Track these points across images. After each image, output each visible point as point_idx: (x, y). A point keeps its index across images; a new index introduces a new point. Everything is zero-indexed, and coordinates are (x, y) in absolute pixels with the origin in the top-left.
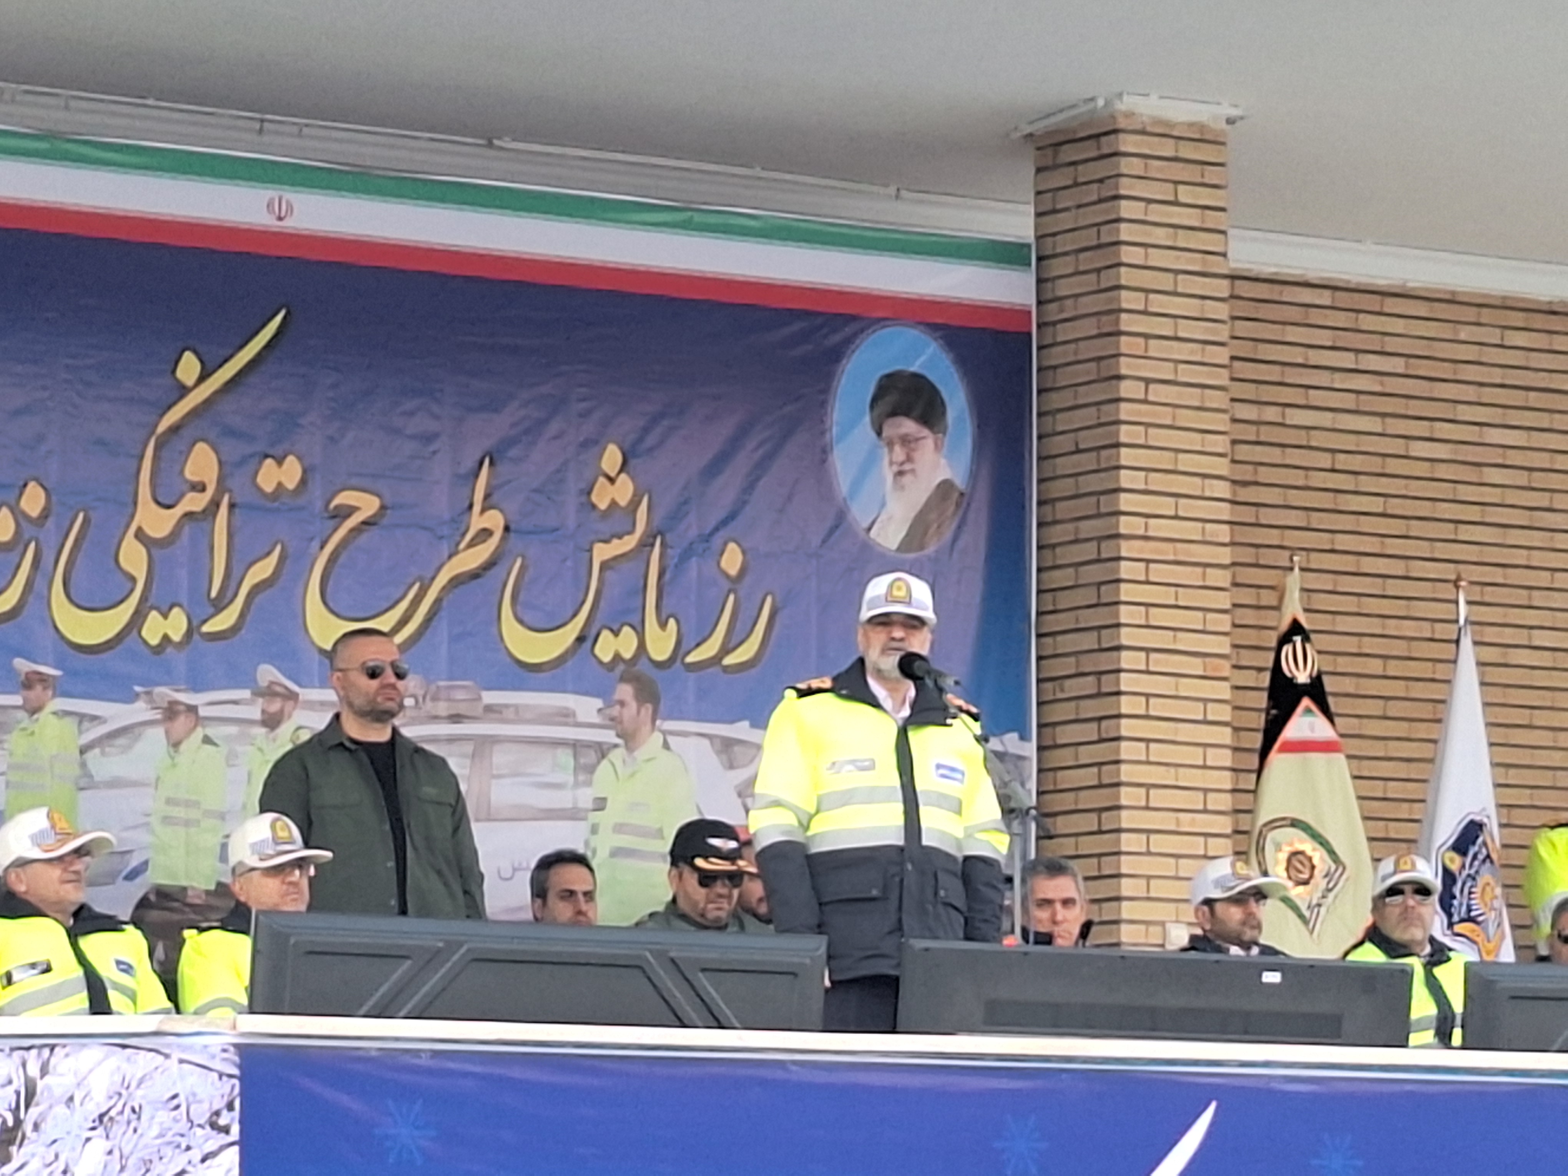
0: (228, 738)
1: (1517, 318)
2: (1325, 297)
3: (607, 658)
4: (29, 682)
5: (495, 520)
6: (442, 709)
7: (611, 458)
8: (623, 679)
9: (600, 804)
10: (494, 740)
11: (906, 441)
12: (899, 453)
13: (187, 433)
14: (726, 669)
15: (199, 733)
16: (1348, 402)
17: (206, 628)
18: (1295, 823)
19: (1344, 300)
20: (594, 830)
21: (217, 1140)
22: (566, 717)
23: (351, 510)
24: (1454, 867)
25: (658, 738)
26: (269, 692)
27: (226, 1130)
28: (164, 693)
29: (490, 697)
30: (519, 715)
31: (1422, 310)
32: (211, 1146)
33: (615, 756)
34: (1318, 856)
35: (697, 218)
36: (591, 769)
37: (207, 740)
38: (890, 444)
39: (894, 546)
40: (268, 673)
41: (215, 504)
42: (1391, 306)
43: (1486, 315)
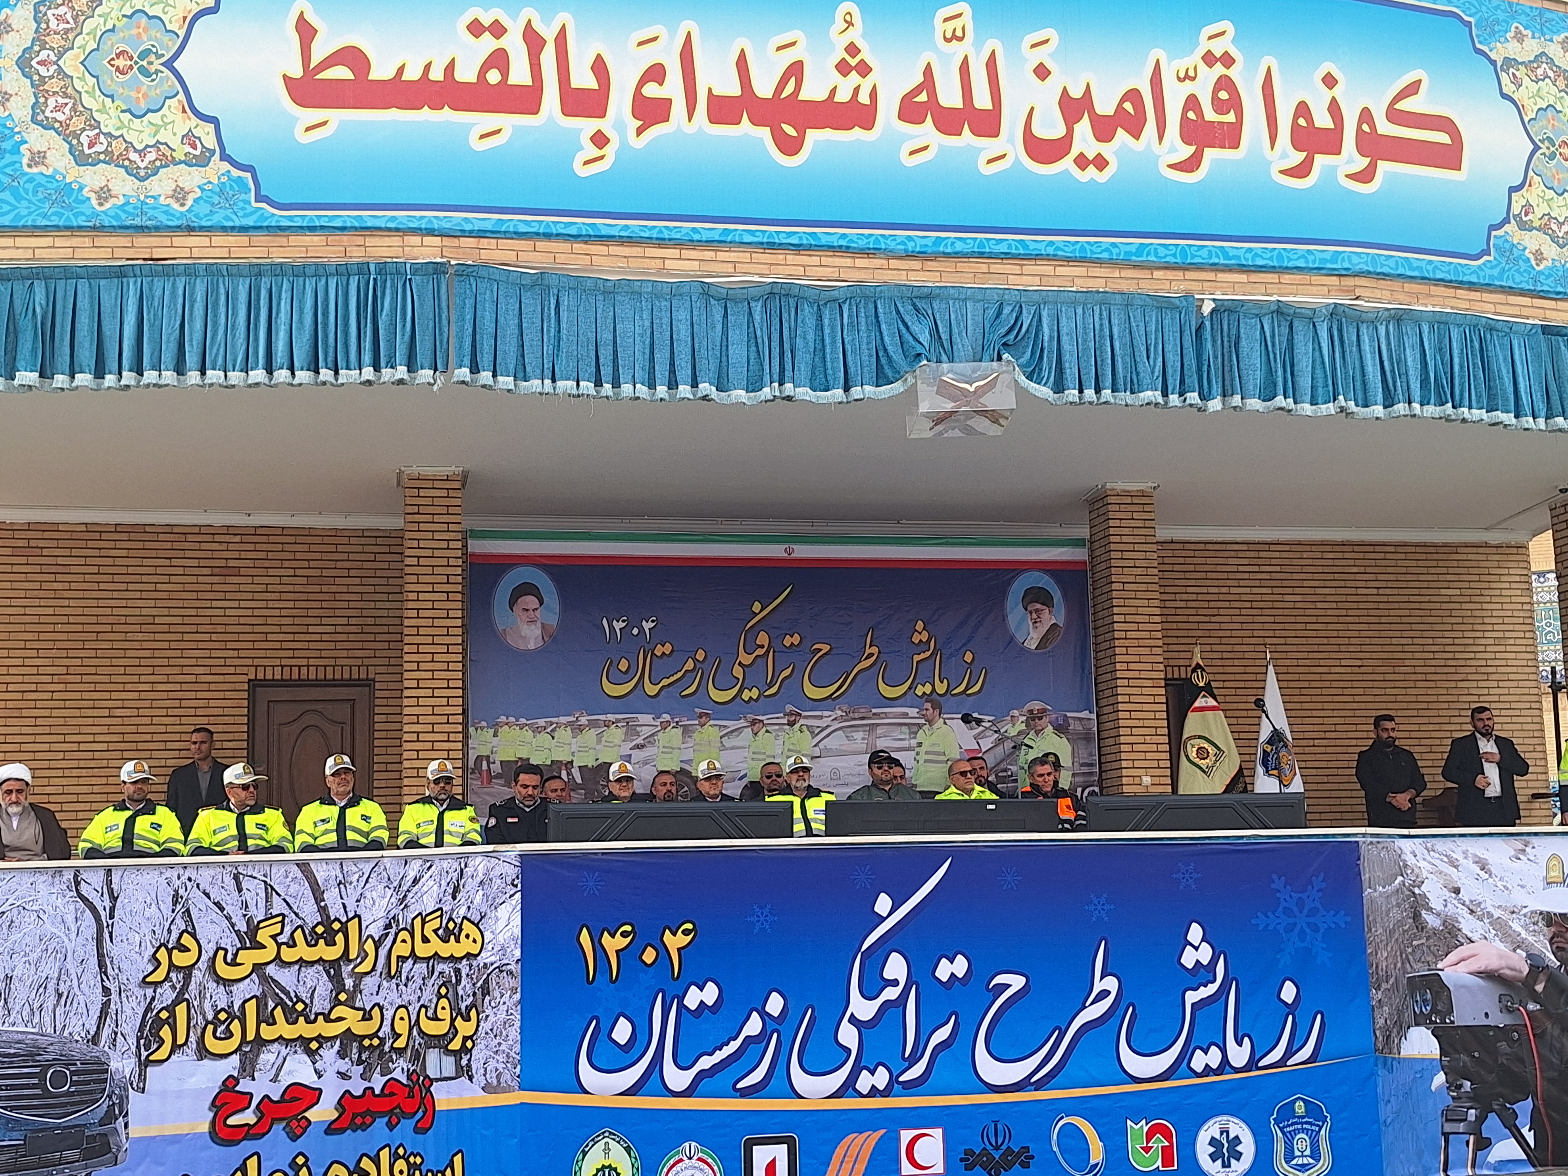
0: (775, 730)
1: (1329, 548)
2: (1245, 547)
3: (920, 694)
4: (701, 716)
5: (875, 650)
6: (856, 715)
7: (920, 625)
8: (927, 701)
9: (920, 745)
10: (878, 725)
11: (1037, 611)
12: (1034, 616)
13: (757, 629)
14: (969, 695)
15: (764, 729)
16: (1257, 583)
17: (766, 694)
18: (1200, 737)
19: (1252, 547)
20: (918, 754)
21: (514, 890)
22: (905, 715)
23: (820, 650)
24: (1269, 750)
25: (942, 720)
26: (791, 714)
27: (516, 886)
28: (751, 717)
29: (874, 711)
30: (886, 716)
31: (1287, 548)
32: (512, 892)
33: (926, 728)
34: (1211, 749)
35: (950, 541)
36: (916, 733)
37: (767, 731)
38: (1031, 613)
39: (1034, 647)
40: (789, 708)
41: (768, 651)
42: (1273, 548)
43: (1314, 548)
